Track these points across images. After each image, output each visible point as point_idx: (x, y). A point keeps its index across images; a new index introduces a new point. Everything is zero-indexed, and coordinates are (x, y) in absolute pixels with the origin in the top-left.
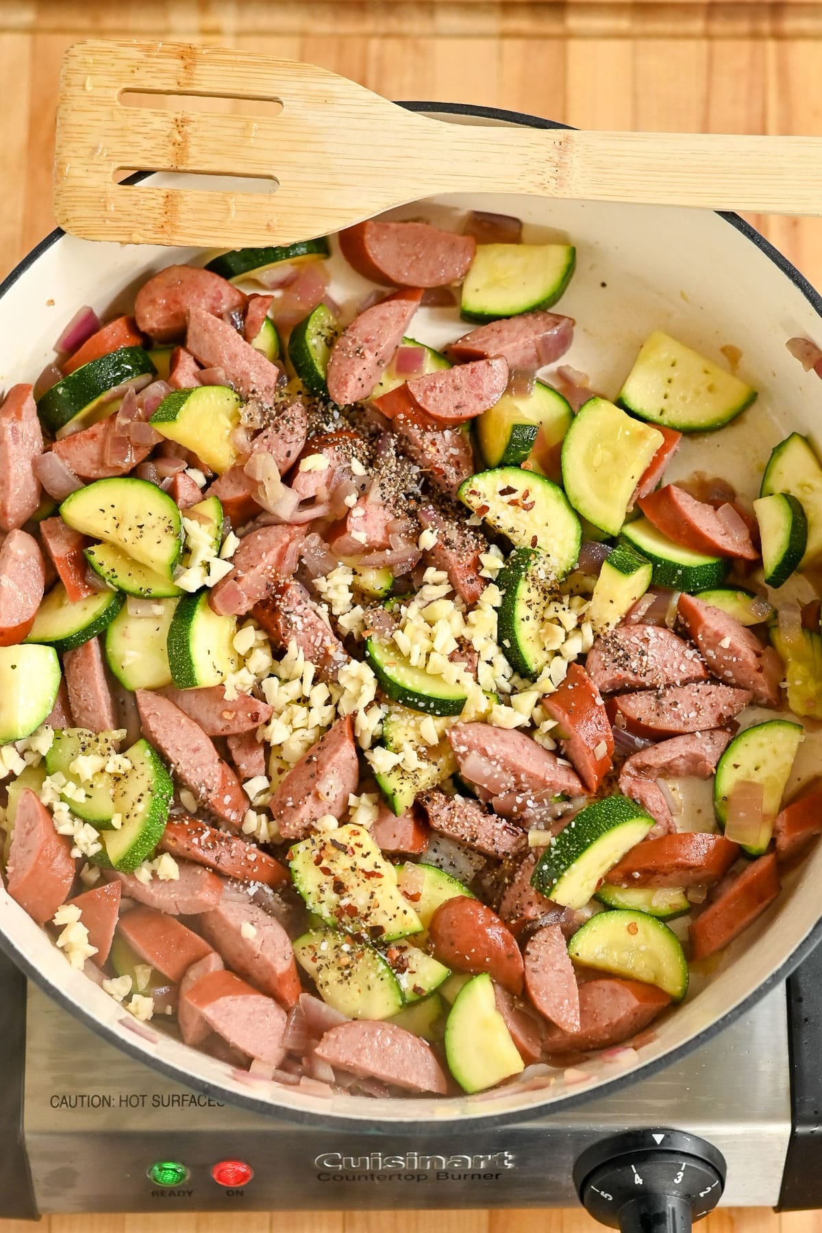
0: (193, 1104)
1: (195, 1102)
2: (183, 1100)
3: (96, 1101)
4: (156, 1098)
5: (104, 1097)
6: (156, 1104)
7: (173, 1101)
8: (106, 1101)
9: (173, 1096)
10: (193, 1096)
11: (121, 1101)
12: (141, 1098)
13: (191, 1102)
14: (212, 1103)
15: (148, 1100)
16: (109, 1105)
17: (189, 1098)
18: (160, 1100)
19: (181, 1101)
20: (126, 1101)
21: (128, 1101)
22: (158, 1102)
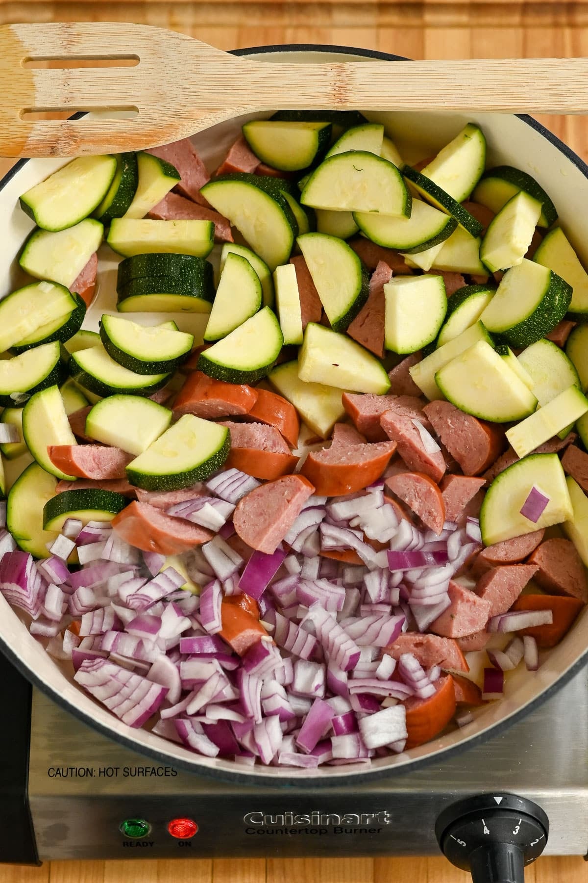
0: (153, 775)
1: (155, 773)
2: (146, 772)
3: (82, 772)
4: (126, 770)
5: (88, 769)
6: (126, 774)
7: (139, 772)
8: (89, 772)
9: (139, 768)
10: (153, 769)
11: (100, 772)
12: (115, 770)
13: (152, 773)
14: (167, 774)
15: (121, 772)
16: (91, 775)
17: (150, 770)
18: (129, 771)
19: (144, 772)
20: (104, 772)
21: (105, 772)
22: (127, 773)
